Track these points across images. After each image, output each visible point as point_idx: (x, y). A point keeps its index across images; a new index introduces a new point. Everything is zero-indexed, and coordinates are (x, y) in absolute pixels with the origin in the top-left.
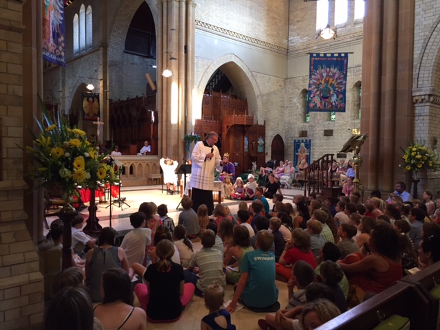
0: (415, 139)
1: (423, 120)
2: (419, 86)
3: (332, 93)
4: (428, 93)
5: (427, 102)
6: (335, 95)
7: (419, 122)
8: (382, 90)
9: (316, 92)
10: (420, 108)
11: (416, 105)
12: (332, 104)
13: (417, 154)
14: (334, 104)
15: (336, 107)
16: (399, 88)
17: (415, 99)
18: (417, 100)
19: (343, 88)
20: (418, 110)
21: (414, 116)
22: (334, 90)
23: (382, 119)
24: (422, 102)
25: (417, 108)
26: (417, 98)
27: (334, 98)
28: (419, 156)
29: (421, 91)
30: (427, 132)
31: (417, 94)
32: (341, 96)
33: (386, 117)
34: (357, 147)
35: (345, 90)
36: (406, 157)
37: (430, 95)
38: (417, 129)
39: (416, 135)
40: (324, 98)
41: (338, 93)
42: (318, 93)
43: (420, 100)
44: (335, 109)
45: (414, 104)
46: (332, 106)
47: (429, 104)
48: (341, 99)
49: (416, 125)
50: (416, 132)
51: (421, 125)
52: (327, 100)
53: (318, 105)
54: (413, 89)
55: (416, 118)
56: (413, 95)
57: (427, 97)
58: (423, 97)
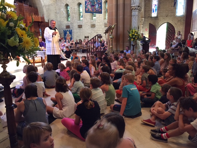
0: (132, 27)
1: (135, 18)
2: (134, 2)
3: (96, 3)
4: (138, 5)
5: (137, 9)
6: (97, 5)
7: (133, 19)
8: (118, 3)
9: (89, 2)
10: (134, 12)
11: (132, 11)
12: (96, 9)
13: (134, 34)
14: (97, 9)
15: (98, 11)
16: (126, 3)
17: (132, 8)
18: (133, 9)
19: (101, 1)
20: (133, 13)
21: (131, 16)
22: (97, 2)
23: (118, 17)
24: (135, 10)
25: (133, 12)
26: (133, 7)
27: (97, 6)
28: (136, 34)
29: (135, 4)
30: (137, 23)
31: (133, 5)
32: (100, 5)
33: (121, 17)
34: (111, 31)
35: (101, 2)
36: (130, 35)
37: (138, 6)
38: (132, 22)
39: (132, 25)
40: (93, 6)
41: (99, 4)
42: (90, 3)
43: (134, 8)
44: (98, 12)
45: (131, 10)
46: (96, 10)
47: (138, 10)
48: (100, 7)
49: (132, 20)
50: (132, 24)
51: (134, 20)
52: (94, 7)
53: (90, 10)
54: (131, 3)
55: (132, 17)
56: (132, 6)
57: (137, 7)
58: (136, 7)
